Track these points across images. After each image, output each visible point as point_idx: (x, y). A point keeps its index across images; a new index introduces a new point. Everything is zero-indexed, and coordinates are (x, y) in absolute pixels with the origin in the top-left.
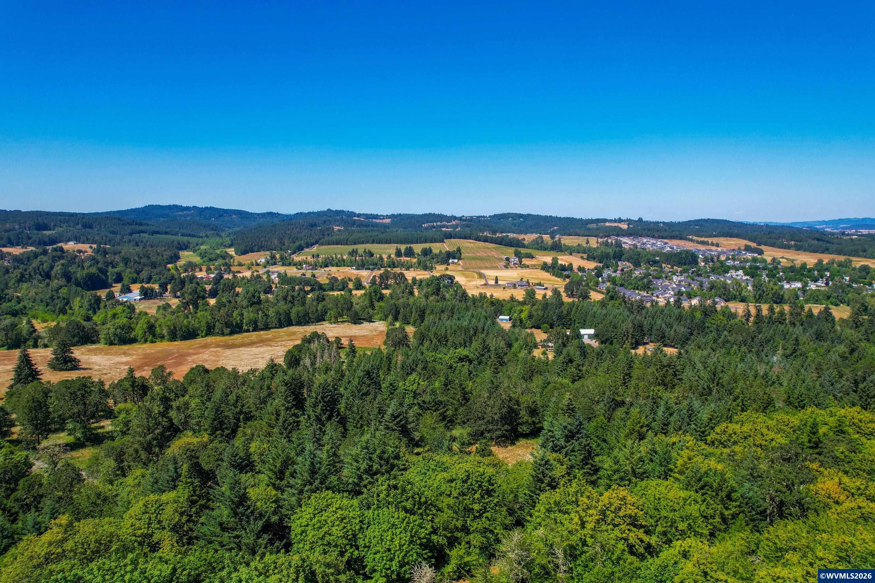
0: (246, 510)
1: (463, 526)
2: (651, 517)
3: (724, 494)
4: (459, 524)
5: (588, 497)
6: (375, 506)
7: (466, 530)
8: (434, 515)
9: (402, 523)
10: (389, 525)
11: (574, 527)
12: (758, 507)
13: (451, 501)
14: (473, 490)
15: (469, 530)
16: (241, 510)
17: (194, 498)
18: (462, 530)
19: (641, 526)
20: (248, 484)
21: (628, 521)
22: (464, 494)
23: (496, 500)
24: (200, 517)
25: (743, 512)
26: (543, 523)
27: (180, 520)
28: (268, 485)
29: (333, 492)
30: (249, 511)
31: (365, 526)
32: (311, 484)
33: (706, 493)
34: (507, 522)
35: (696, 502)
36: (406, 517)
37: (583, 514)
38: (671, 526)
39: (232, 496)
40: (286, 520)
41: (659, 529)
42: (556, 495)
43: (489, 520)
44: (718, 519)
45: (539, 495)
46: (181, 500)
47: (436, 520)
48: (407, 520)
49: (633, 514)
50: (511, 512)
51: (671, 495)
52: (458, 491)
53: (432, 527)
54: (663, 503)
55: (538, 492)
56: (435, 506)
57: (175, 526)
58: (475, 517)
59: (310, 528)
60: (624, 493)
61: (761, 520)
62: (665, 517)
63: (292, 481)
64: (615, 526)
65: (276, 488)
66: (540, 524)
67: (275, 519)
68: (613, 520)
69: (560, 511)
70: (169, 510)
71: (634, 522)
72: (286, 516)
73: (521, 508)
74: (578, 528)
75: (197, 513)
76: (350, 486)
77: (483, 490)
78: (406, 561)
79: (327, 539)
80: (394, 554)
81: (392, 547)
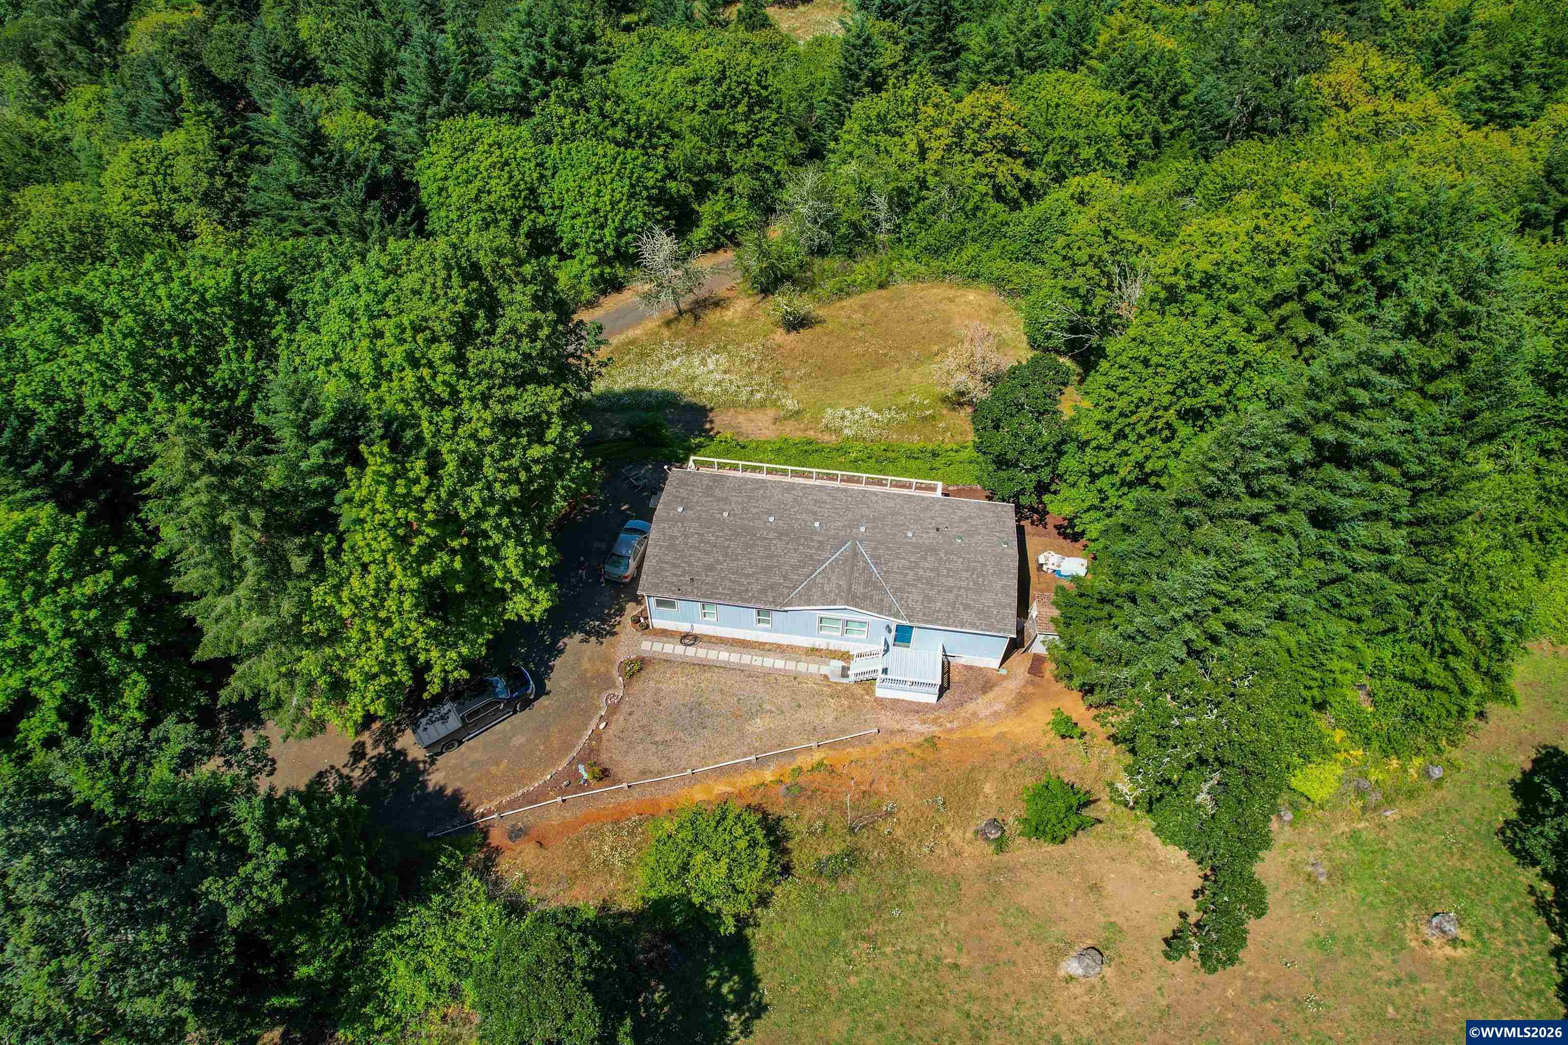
0: (329, 159)
1: (719, 162)
2: (1038, 138)
3: (1165, 97)
4: (713, 159)
5: (936, 106)
6: (559, 138)
7: (724, 168)
8: (667, 146)
9: (613, 163)
10: (591, 169)
11: (908, 157)
12: (1218, 116)
13: (696, 119)
14: (733, 97)
15: (729, 168)
16: (317, 160)
17: (224, 141)
18: (718, 169)
19: (1021, 154)
20: (316, 108)
21: (1000, 145)
22: (718, 106)
23: (774, 116)
24: (249, 176)
25: (1192, 126)
26: (857, 153)
27: (212, 184)
28: (357, 109)
29: (482, 115)
30: (334, 161)
31: (548, 173)
32: (437, 103)
33: (1137, 96)
34: (795, 152)
35: (1117, 109)
36: (619, 154)
37: (924, 136)
38: (1070, 152)
39: (294, 136)
40: (407, 170)
41: (1050, 158)
42: (880, 103)
43: (764, 150)
44: (1147, 139)
45: (851, 102)
46: (200, 146)
47: (672, 155)
48: (621, 157)
49: (1010, 134)
50: (802, 134)
51: (1078, 99)
52: (706, 100)
53: (666, 168)
54: (1062, 113)
55: (849, 97)
56: (668, 130)
57: (206, 194)
58: (740, 146)
59: (450, 183)
60: (998, 97)
61: (1216, 138)
62: (1062, 138)
63: (401, 99)
64: (977, 154)
65: (374, 112)
66: (851, 154)
67: (385, 170)
68: (974, 144)
69: (886, 131)
70: (183, 169)
71: (1009, 148)
72: (405, 162)
73: (820, 128)
74: (915, 159)
75: (238, 170)
76: (510, 101)
77: (751, 97)
78: (627, 226)
79: (486, 199)
80: (606, 217)
81: (600, 205)
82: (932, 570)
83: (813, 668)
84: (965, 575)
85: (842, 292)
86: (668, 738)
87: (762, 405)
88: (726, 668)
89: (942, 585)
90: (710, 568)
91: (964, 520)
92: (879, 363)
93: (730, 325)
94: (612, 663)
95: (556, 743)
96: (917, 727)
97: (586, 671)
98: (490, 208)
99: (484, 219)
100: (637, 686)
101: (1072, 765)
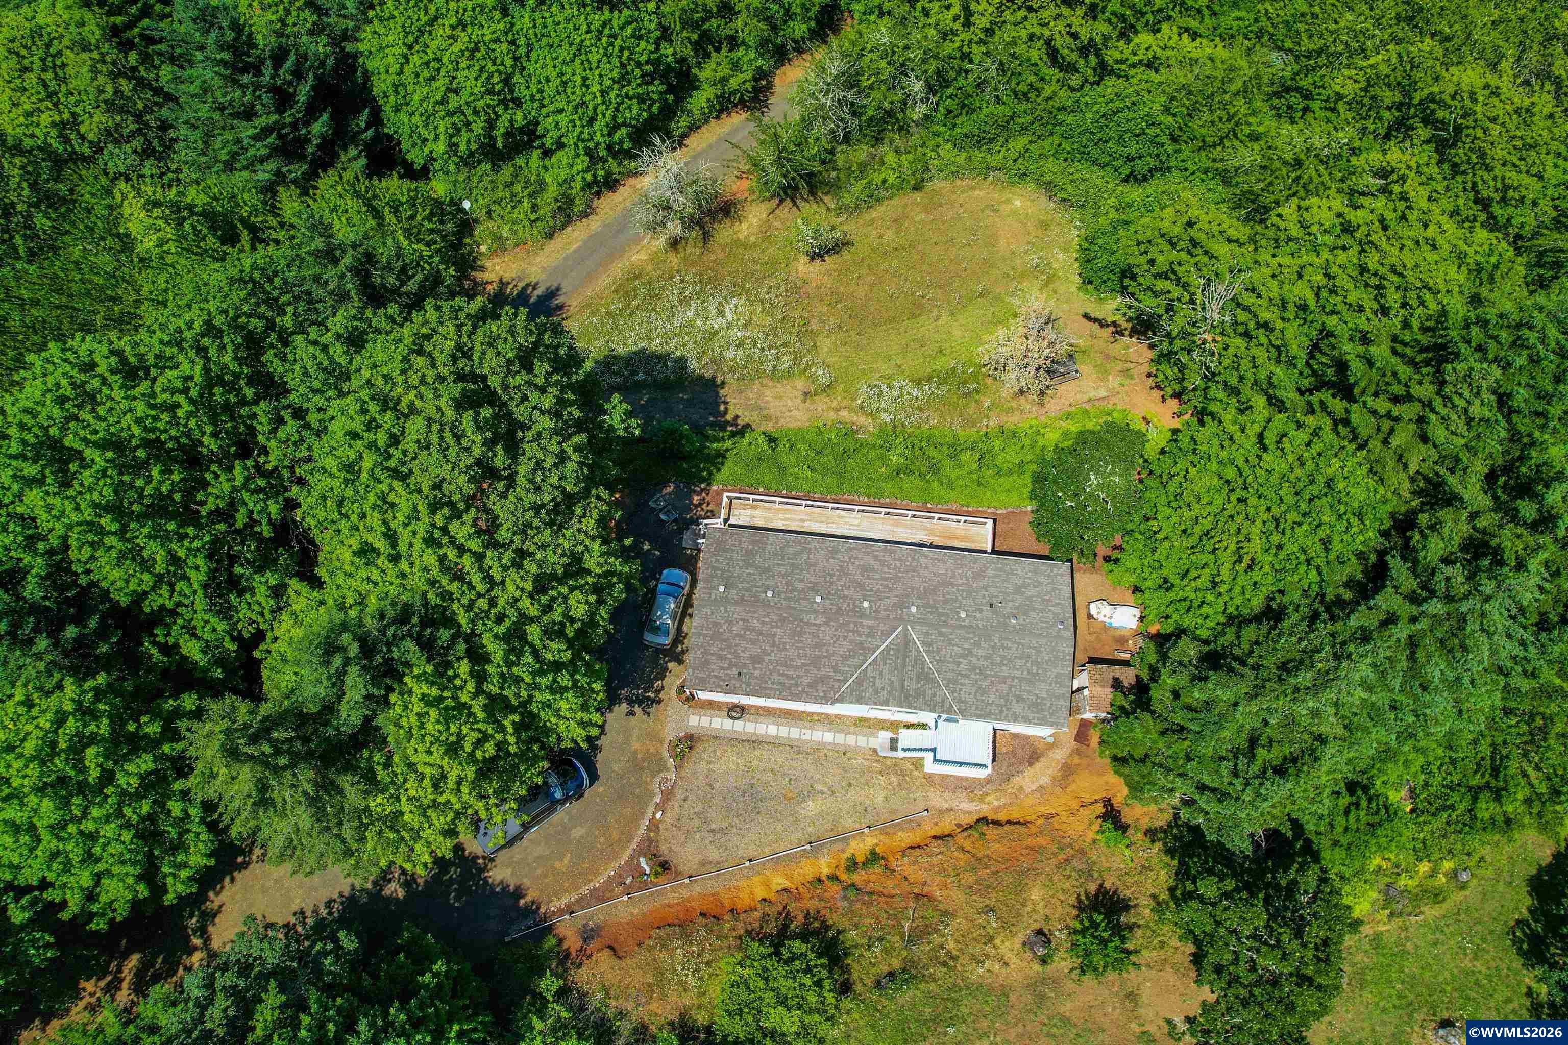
53: (660, 26)
74: (959, 27)
78: (620, 121)
79: (454, 102)
80: (595, 109)
81: (588, 98)
82: (986, 658)
83: (862, 741)
84: (1019, 663)
85: (872, 199)
86: (724, 824)
87: (790, 374)
88: (775, 743)
89: (996, 676)
90: (756, 660)
91: (1018, 590)
92: (916, 309)
93: (745, 246)
94: (661, 741)
95: (615, 835)
96: (965, 806)
97: (635, 753)
98: (459, 111)
99: (454, 125)
100: (688, 767)
101: (1115, 866)
